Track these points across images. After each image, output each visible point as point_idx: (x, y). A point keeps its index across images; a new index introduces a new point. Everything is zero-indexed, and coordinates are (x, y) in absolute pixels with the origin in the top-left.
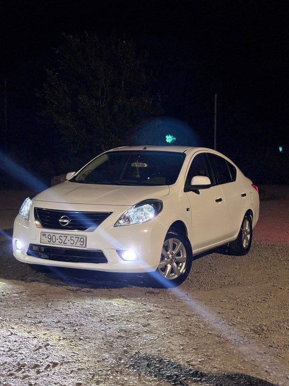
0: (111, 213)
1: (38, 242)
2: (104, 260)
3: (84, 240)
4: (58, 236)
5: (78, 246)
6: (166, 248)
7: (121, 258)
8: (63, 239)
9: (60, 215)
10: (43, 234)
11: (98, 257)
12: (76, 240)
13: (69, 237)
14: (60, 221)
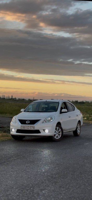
0: (40, 120)
1: (20, 129)
2: (40, 133)
3: (34, 127)
4: (26, 127)
5: (32, 129)
6: (56, 129)
7: (44, 132)
8: (28, 127)
9: (26, 121)
10: (22, 126)
11: (38, 132)
12: (31, 127)
13: (29, 127)
14: (27, 122)
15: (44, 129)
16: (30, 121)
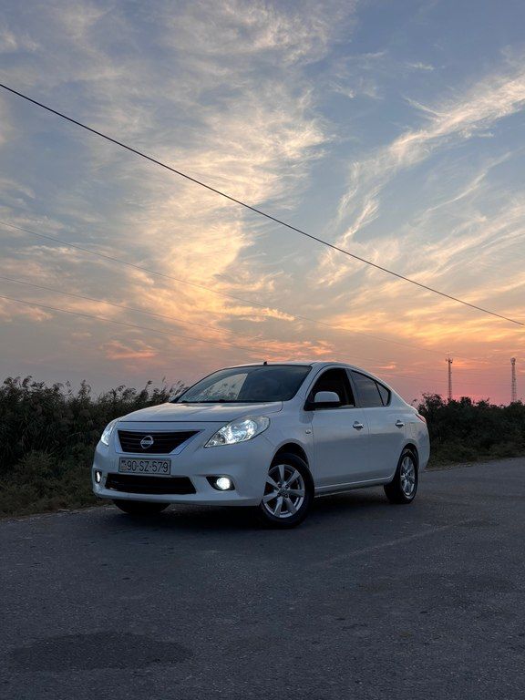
0: (193, 433)
1: (116, 471)
2: (193, 491)
3: (167, 465)
4: (138, 462)
5: (160, 473)
7: (213, 486)
8: (145, 465)
9: (142, 435)
10: (123, 460)
11: (184, 485)
12: (158, 466)
13: (151, 462)
14: (143, 442)
15: (212, 472)
16: (156, 436)
